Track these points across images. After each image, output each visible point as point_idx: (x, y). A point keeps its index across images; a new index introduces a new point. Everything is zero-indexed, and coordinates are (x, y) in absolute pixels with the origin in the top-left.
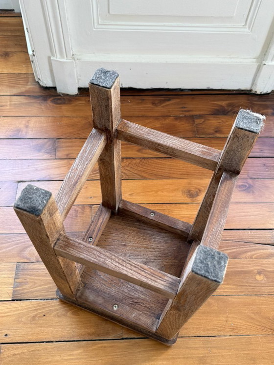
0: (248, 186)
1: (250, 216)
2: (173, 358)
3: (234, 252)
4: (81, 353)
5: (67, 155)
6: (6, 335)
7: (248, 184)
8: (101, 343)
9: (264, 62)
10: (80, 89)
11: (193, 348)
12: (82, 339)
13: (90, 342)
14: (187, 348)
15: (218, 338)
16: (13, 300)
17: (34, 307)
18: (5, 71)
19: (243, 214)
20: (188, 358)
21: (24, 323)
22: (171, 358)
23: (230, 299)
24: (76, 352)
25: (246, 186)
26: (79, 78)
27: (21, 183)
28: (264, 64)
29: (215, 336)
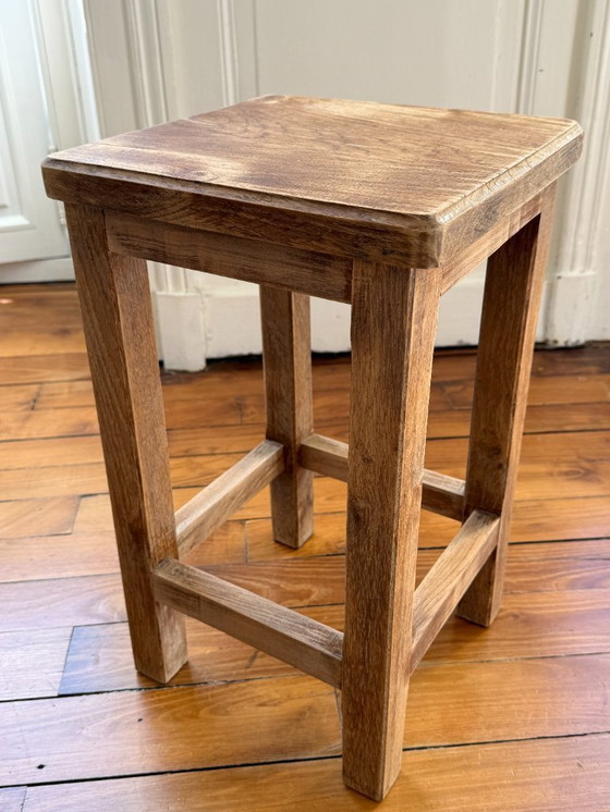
0: (582, 471)
1: (604, 516)
2: (486, 788)
3: (583, 578)
4: (239, 791)
5: (186, 451)
6: (41, 767)
7: (583, 468)
8: (290, 768)
9: (558, 274)
10: (209, 361)
11: (532, 762)
12: (239, 763)
13: (260, 767)
14: (517, 762)
15: (594, 737)
16: (60, 696)
17: (115, 705)
18: (62, 351)
19: (587, 515)
20: (524, 784)
21: (89, 739)
22: (480, 788)
23: (601, 660)
24: (225, 791)
25: (579, 473)
26: (209, 335)
27: (89, 498)
28: (559, 278)
29: (585, 735)
